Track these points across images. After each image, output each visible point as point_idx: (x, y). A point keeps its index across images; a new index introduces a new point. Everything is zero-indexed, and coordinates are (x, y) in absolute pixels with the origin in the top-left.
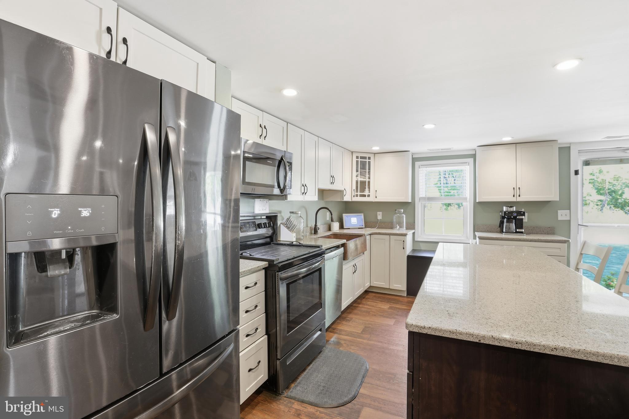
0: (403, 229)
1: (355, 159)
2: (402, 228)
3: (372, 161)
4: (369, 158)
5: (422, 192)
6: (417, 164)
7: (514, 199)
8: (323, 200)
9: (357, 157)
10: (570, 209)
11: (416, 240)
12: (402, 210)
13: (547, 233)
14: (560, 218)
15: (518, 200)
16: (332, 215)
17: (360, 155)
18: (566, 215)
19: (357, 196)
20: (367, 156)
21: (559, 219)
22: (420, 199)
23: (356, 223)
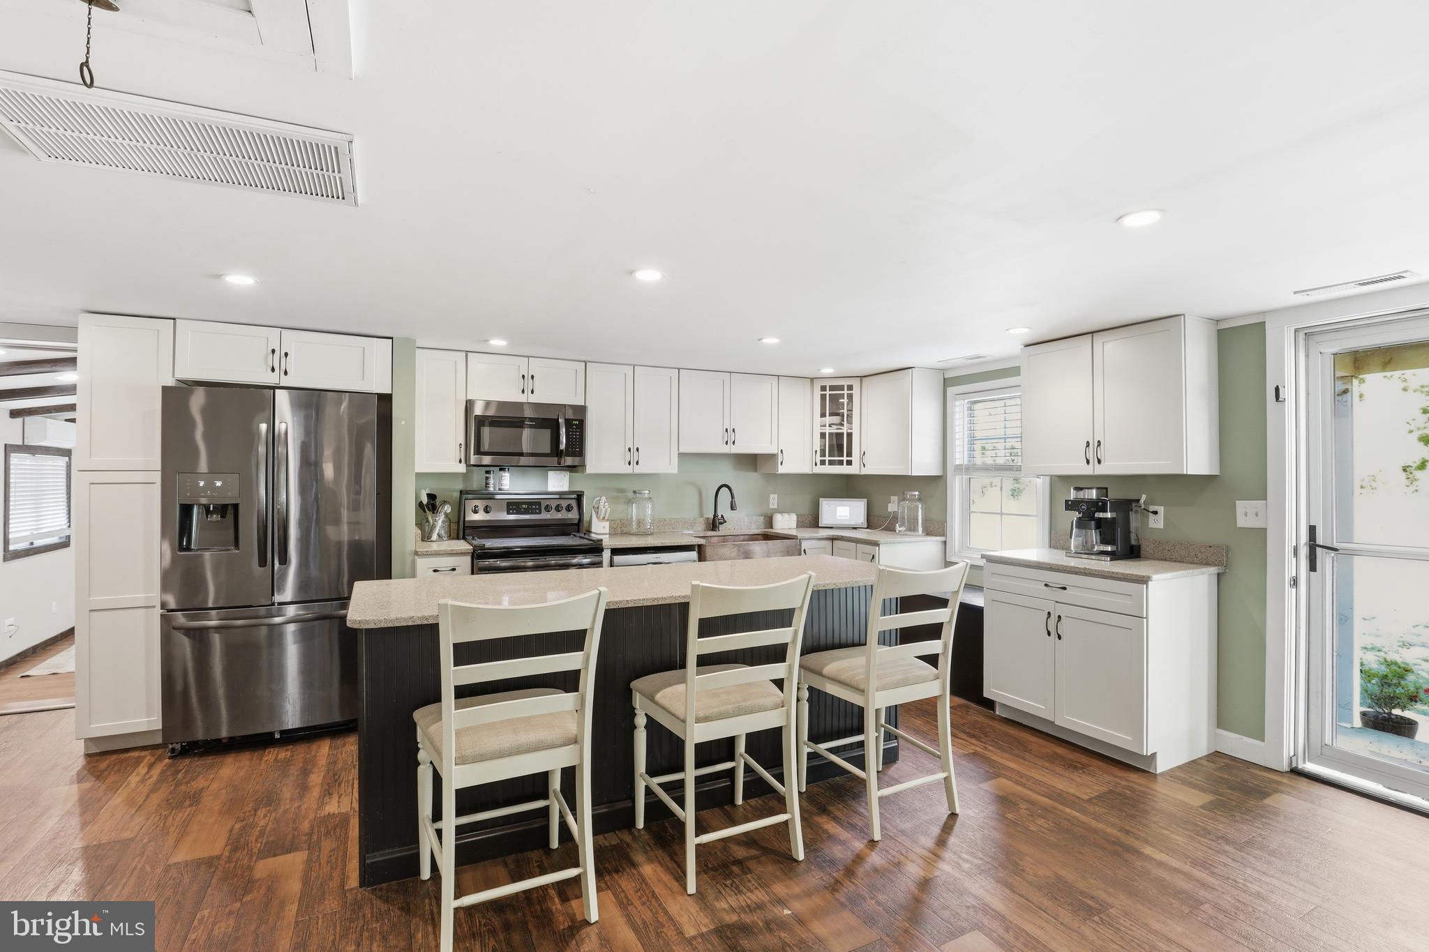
0: (917, 533)
1: (818, 393)
2: (914, 531)
3: (856, 392)
4: (850, 388)
5: (959, 455)
6: (951, 391)
7: (1088, 470)
8: (755, 470)
9: (823, 388)
10: (1265, 499)
11: (948, 560)
12: (917, 493)
13: (1204, 562)
14: (1242, 522)
15: (1096, 473)
16: (733, 497)
17: (828, 383)
18: (1257, 515)
19: (823, 463)
20: (845, 383)
21: (1238, 526)
22: (959, 468)
23: (847, 516)
